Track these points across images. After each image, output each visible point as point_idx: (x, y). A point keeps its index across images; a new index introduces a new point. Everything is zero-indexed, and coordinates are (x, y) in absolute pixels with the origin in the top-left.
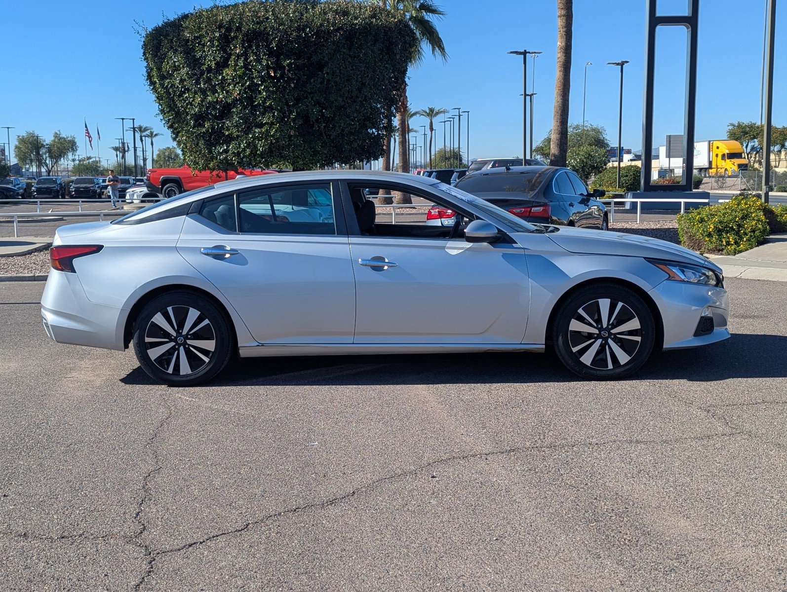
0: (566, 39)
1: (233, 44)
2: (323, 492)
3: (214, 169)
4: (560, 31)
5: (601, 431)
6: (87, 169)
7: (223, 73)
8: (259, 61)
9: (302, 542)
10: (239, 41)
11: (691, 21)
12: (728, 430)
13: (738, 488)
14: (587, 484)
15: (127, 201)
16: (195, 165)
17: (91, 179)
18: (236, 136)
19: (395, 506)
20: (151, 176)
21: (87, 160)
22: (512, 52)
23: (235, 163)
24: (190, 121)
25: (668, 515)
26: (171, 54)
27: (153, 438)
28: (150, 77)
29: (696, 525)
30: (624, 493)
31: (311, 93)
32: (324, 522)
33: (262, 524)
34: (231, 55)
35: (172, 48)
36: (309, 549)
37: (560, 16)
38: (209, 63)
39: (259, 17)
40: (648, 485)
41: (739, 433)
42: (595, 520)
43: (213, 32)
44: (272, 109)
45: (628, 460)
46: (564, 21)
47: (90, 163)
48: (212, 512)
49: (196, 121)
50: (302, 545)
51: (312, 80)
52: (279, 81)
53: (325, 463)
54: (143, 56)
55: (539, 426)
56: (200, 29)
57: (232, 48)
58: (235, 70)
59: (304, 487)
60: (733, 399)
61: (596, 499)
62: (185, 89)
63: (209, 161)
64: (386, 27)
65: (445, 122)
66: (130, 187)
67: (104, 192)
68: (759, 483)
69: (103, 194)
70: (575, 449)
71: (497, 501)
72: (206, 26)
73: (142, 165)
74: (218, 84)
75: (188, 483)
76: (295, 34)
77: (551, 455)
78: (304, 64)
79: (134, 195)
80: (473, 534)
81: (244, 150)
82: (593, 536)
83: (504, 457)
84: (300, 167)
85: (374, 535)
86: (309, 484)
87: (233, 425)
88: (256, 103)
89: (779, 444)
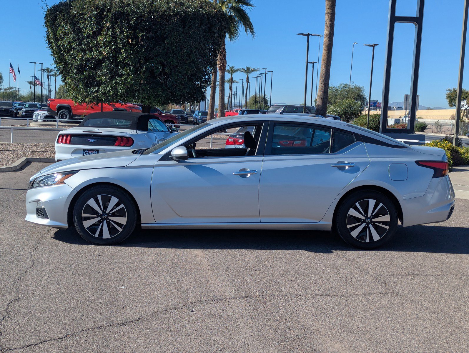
0: (330, 29)
1: (105, 20)
2: (119, 318)
3: (89, 103)
4: (327, 23)
5: (306, 287)
6: (9, 95)
7: (97, 39)
8: (122, 32)
9: (99, 347)
10: (109, 18)
11: (418, 21)
12: (385, 290)
13: (379, 326)
14: (286, 319)
15: (34, 120)
16: (76, 99)
17: (11, 103)
18: (104, 81)
19: (163, 328)
20: (51, 104)
21: (10, 89)
22: (299, 34)
23: (103, 99)
24: (73, 70)
25: (330, 340)
26: (63, 24)
27: (19, 279)
28: (48, 38)
29: (345, 347)
30: (307, 326)
31: (156, 56)
32: (116, 336)
33: (76, 335)
34: (103, 27)
35: (64, 20)
36: (102, 351)
37: (327, 14)
38: (88, 32)
39: (124, 3)
40: (324, 321)
41: (391, 293)
42: (284, 341)
43: (92, 11)
44: (129, 65)
45: (317, 306)
46: (329, 17)
47: (12, 91)
48: (47, 327)
49: (78, 70)
50: (98, 348)
51: (157, 48)
52: (134, 46)
53: (125, 300)
54: (45, 24)
55: (268, 283)
56: (84, 8)
57: (104, 23)
58: (105, 38)
59: (108, 314)
60: (395, 272)
61: (289, 328)
62: (72, 48)
63: (86, 97)
64: (209, 14)
65: (256, 77)
66: (37, 110)
67: (19, 112)
68: (393, 323)
69: (18, 114)
70: (286, 297)
71: (228, 327)
72: (87, 7)
73: (48, 95)
74: (94, 46)
75: (35, 308)
76: (147, 16)
77: (270, 301)
78: (152, 36)
79: (38, 116)
80: (207, 346)
81: (109, 91)
82: (280, 350)
83: (240, 301)
84: (146, 104)
85: (145, 345)
86: (112, 312)
87: (72, 273)
88: (118, 61)
89: (413, 301)
